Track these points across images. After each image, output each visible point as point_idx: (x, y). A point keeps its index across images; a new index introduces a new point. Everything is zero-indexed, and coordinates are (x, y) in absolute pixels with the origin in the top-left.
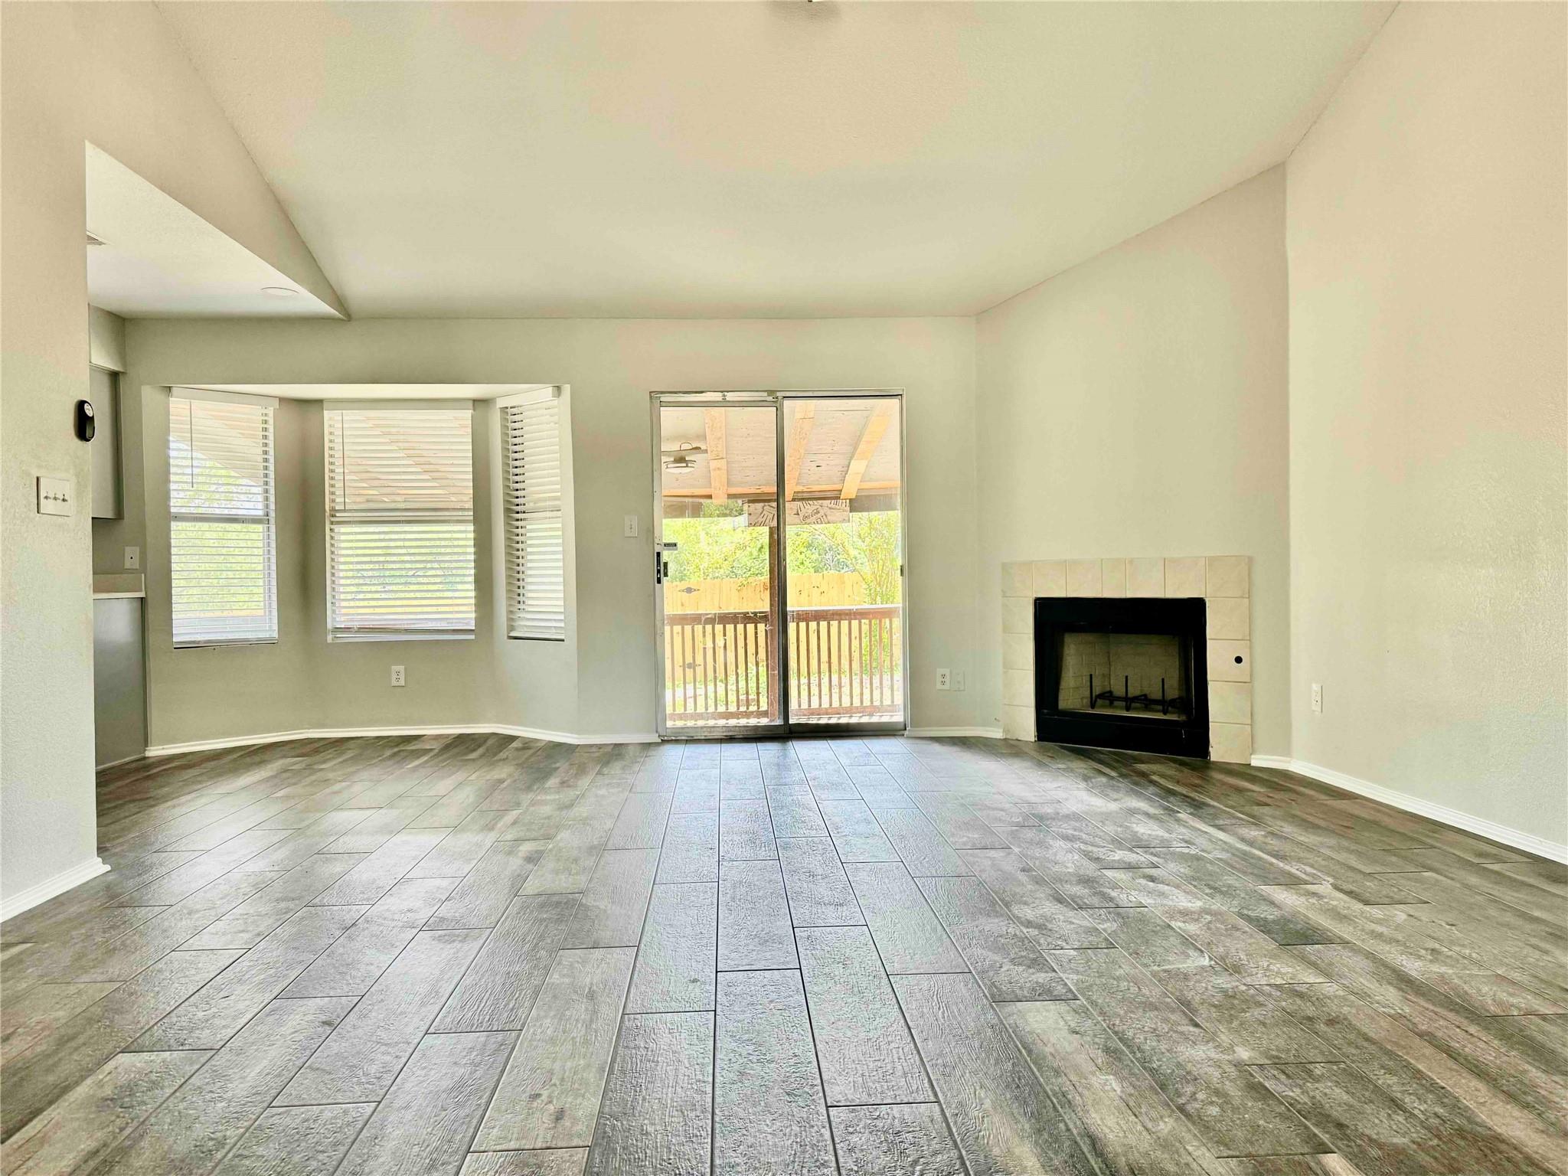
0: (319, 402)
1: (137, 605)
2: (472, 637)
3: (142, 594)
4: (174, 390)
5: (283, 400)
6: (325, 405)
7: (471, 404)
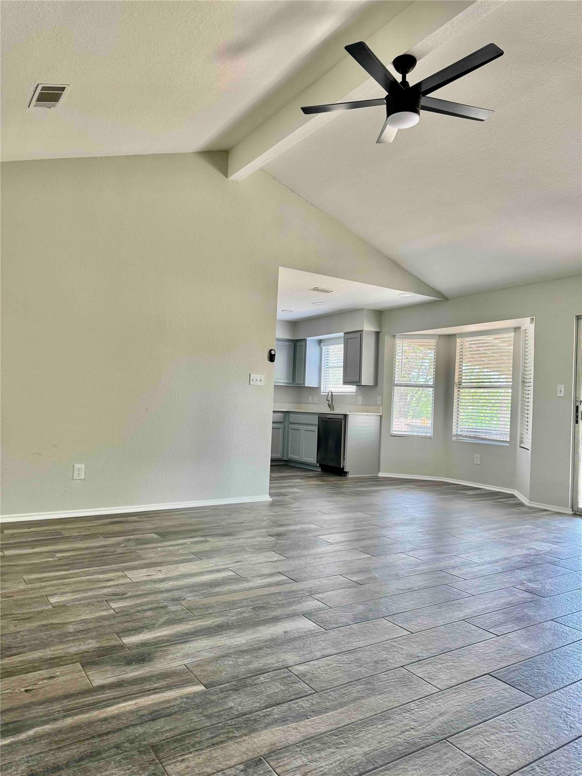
0: (454, 335)
1: (379, 418)
2: (508, 445)
3: (381, 414)
4: (396, 336)
5: (440, 336)
6: (457, 336)
7: (513, 330)
